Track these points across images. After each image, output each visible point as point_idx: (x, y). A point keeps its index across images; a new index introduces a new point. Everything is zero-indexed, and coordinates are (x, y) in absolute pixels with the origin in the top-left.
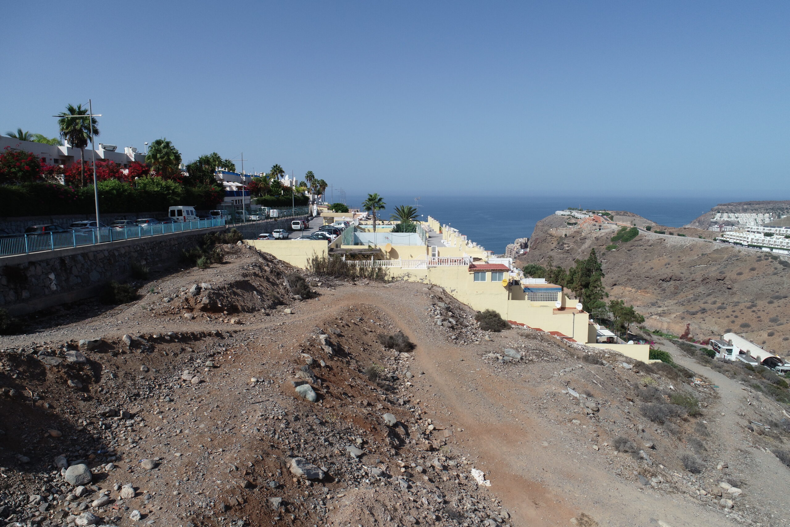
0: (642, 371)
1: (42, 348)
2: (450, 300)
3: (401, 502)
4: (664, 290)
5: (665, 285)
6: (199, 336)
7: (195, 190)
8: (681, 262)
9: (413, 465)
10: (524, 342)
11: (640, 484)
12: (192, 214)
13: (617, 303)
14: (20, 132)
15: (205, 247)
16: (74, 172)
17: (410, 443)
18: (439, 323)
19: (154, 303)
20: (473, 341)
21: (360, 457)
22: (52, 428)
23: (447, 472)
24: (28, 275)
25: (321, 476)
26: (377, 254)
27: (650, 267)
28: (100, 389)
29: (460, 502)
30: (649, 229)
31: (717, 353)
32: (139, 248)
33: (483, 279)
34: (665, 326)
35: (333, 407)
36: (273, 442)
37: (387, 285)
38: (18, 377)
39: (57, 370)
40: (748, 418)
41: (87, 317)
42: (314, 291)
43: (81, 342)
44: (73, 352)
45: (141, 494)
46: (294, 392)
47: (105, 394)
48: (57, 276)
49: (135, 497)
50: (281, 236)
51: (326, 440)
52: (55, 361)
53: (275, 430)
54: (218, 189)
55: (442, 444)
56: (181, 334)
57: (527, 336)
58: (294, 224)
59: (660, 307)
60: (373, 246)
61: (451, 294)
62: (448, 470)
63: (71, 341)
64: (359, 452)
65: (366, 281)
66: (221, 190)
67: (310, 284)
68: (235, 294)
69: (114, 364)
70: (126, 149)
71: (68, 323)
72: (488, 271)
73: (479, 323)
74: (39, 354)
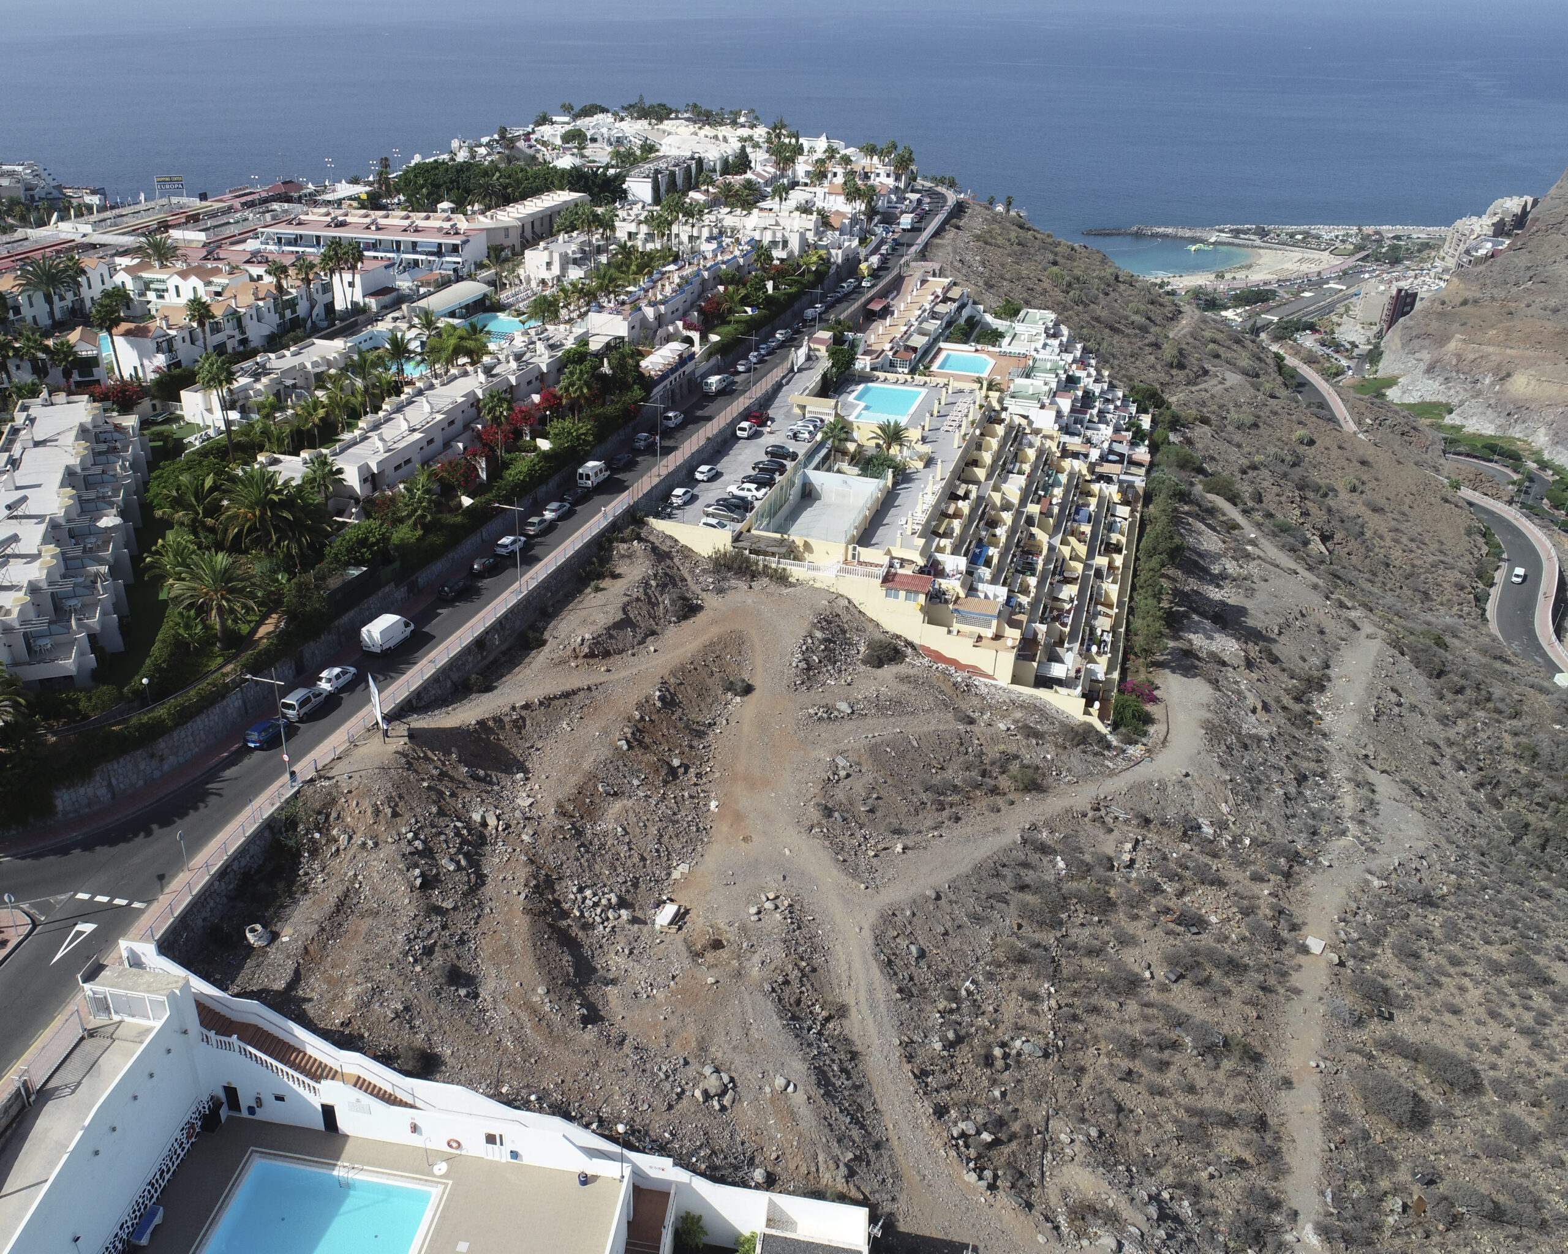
1: (503, 711)
3: (644, 810)
6: (576, 691)
10: (886, 688)
11: (805, 830)
15: (602, 553)
17: (682, 779)
18: (794, 664)
19: (553, 650)
20: (822, 685)
21: (638, 786)
22: (510, 755)
23: (692, 800)
24: (486, 641)
25: (613, 792)
28: (526, 733)
29: (686, 815)
33: (896, 596)
35: (635, 755)
36: (595, 774)
37: (785, 591)
42: (699, 602)
46: (617, 743)
47: (528, 736)
48: (499, 634)
49: (540, 788)
51: (623, 775)
53: (598, 767)
55: (706, 782)
56: (567, 691)
57: (904, 679)
61: (859, 607)
62: (694, 798)
64: (639, 783)
65: (765, 583)
67: (701, 587)
69: (532, 717)
72: (902, 590)
73: (867, 652)
74: (502, 715)
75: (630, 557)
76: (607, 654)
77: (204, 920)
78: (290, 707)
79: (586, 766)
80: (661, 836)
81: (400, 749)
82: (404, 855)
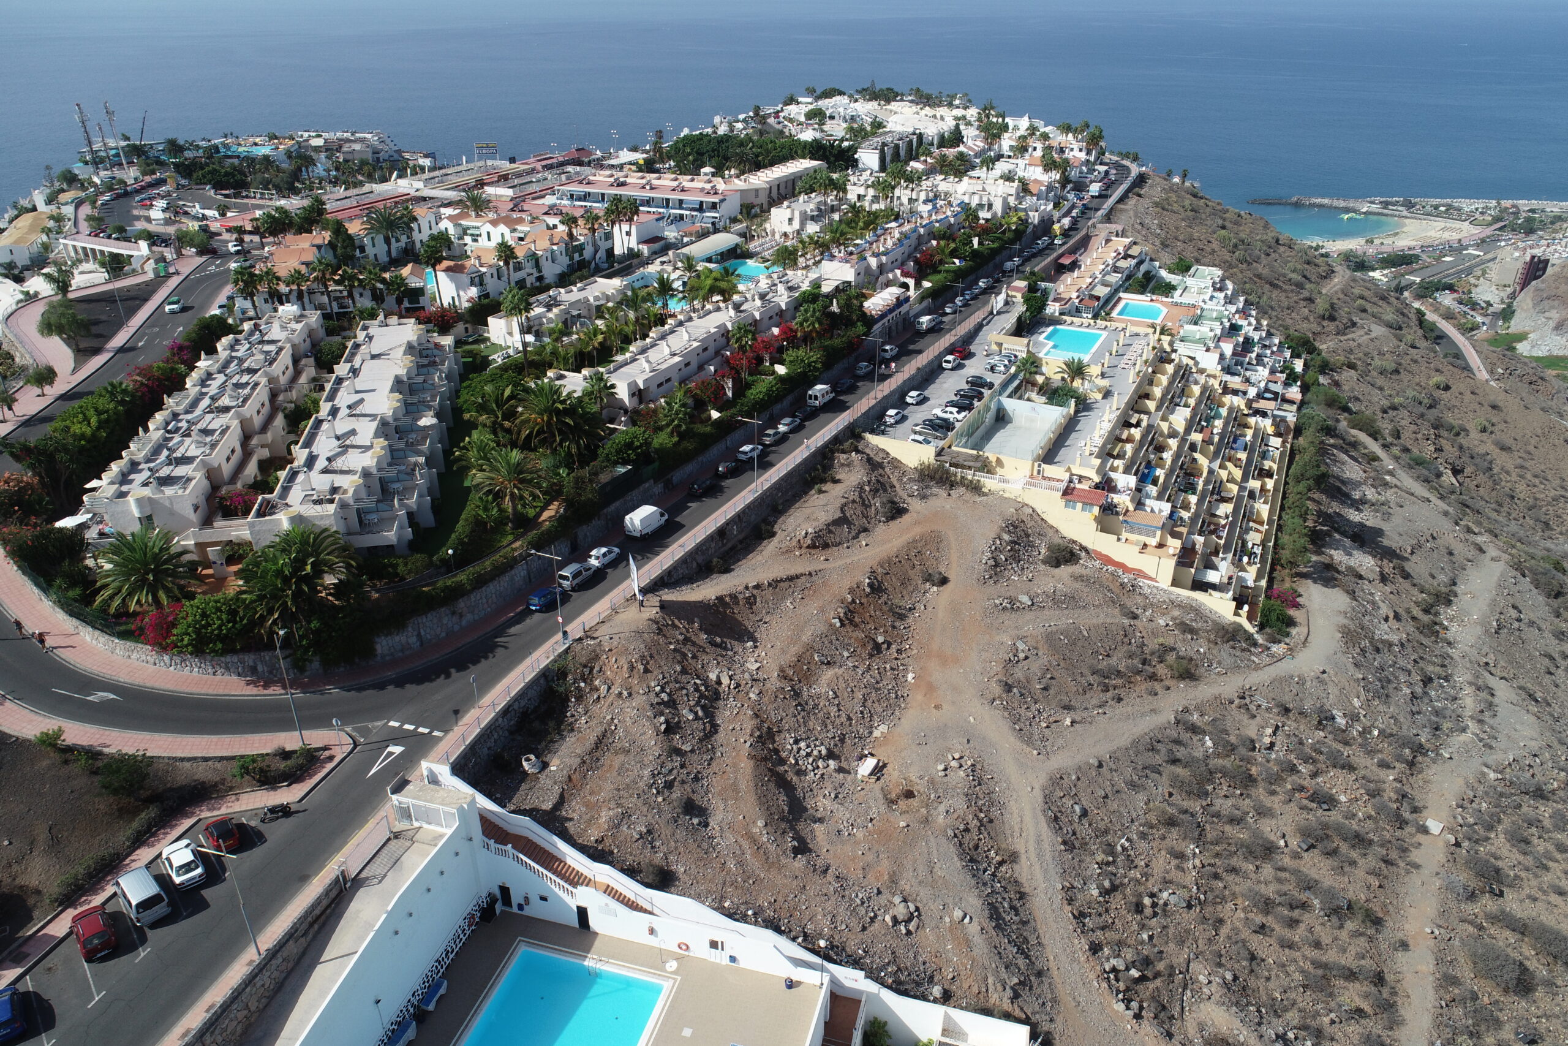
1: (737, 587)
2: (1035, 523)
6: (799, 576)
9: (875, 665)
12: (827, 394)
15: (825, 462)
17: (885, 653)
18: (984, 561)
19: (781, 541)
20: (1006, 580)
22: (743, 626)
24: (726, 531)
25: (826, 662)
26: (986, 466)
28: (756, 609)
29: (887, 685)
33: (1074, 508)
35: (847, 631)
36: (812, 646)
37: (979, 499)
41: (749, 552)
42: (904, 506)
44: (747, 591)
46: (832, 621)
47: (758, 611)
48: (737, 526)
49: (765, 656)
51: (836, 648)
52: (742, 596)
55: (904, 657)
56: (791, 575)
62: (895, 670)
63: (747, 584)
66: (868, 321)
67: (907, 493)
71: (742, 559)
72: (1079, 502)
73: (1047, 554)
74: (737, 593)
75: (848, 465)
76: (826, 546)
77: (489, 749)
78: (565, 578)
79: (806, 638)
80: (865, 700)
81: (653, 617)
82: (652, 705)
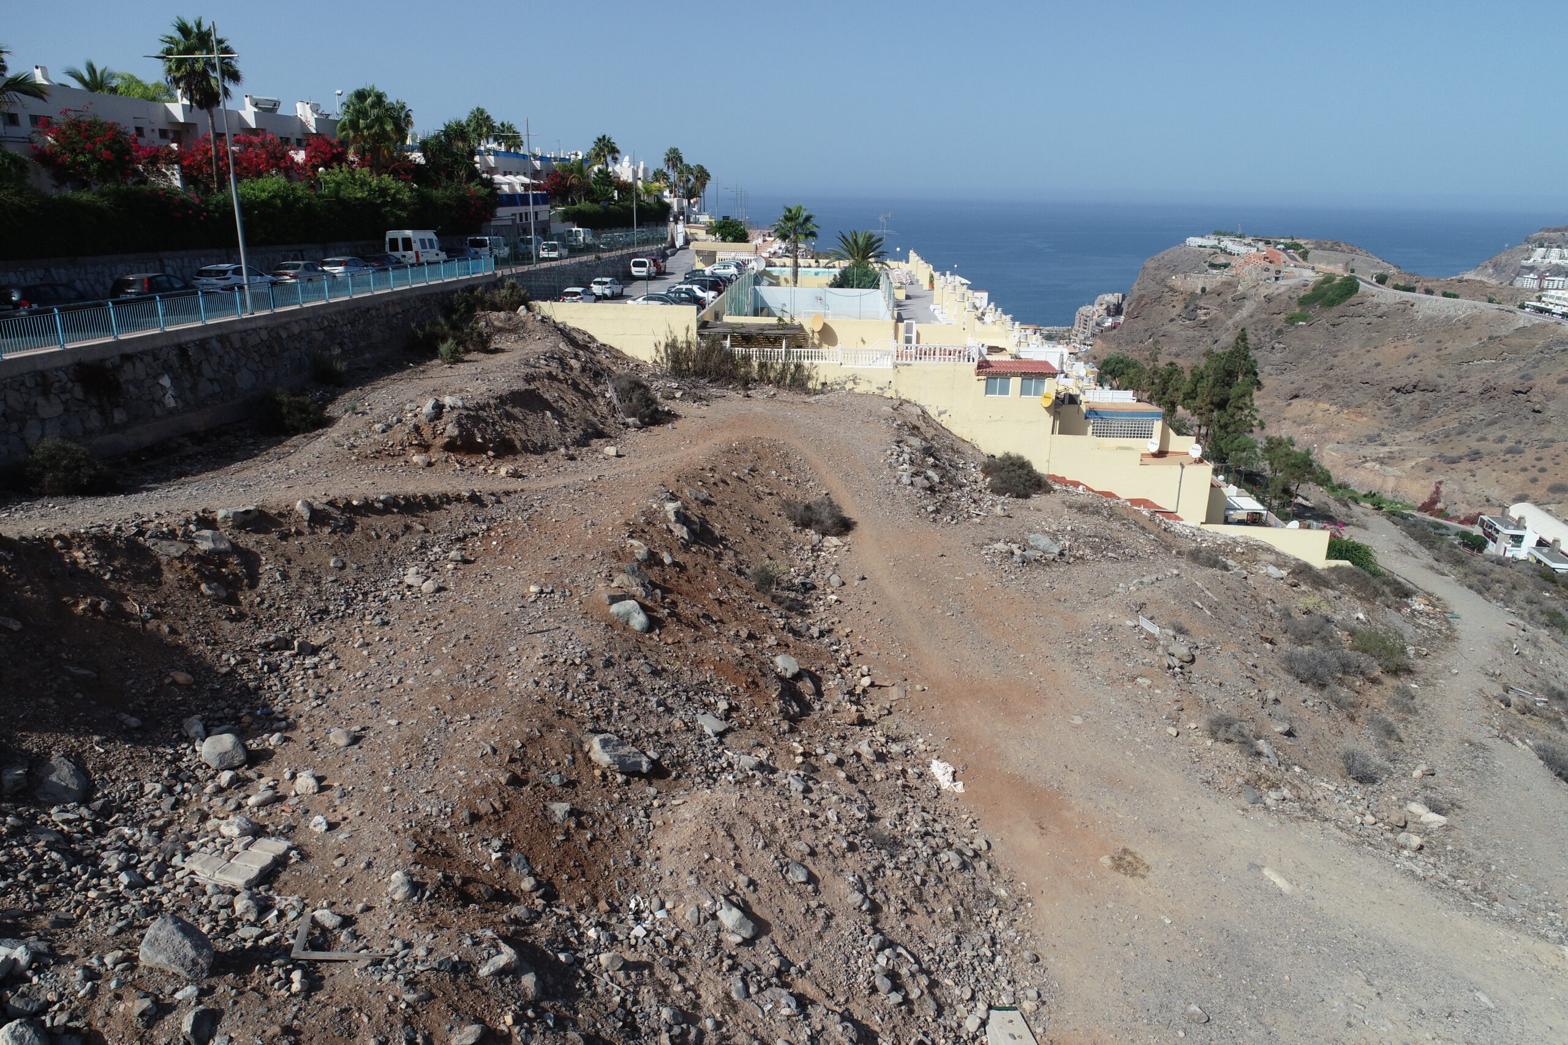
0: (1306, 583)
1: (152, 525)
2: (933, 432)
3: (785, 817)
4: (1398, 410)
5: (1401, 399)
6: (437, 502)
7: (437, 193)
8: (1442, 353)
9: (820, 751)
10: (1070, 520)
11: (1244, 802)
12: (432, 247)
13: (1280, 442)
14: (91, 69)
15: (454, 317)
16: (199, 158)
17: (822, 709)
18: (906, 480)
19: (356, 433)
20: (970, 517)
21: (721, 735)
22: (177, 670)
23: (884, 765)
24: (122, 380)
25: (645, 768)
26: (796, 337)
27: (1374, 362)
28: (259, 599)
29: (901, 819)
30: (1382, 280)
31: (1491, 543)
32: (326, 323)
33: (1004, 391)
34: (1391, 484)
35: (679, 642)
36: (563, 706)
37: (812, 399)
38: (112, 578)
39: (180, 565)
40: (1505, 680)
41: (233, 460)
42: (666, 409)
43: (221, 514)
44: (207, 533)
45: (329, 787)
46: (608, 614)
47: (268, 609)
48: (175, 380)
49: (319, 792)
50: (608, 292)
51: (659, 704)
52: (175, 549)
53: (566, 684)
54: (484, 191)
55: (882, 713)
56: (405, 498)
57: (1082, 509)
58: (636, 265)
59: (1384, 445)
60: (787, 320)
61: (938, 420)
62: (885, 762)
63: (204, 511)
64: (721, 726)
65: (771, 389)
66: (489, 195)
67: (659, 394)
68: (510, 417)
69: (282, 555)
70: (299, 105)
71: (200, 472)
72: (1015, 375)
73: (988, 479)
74: (147, 536)
